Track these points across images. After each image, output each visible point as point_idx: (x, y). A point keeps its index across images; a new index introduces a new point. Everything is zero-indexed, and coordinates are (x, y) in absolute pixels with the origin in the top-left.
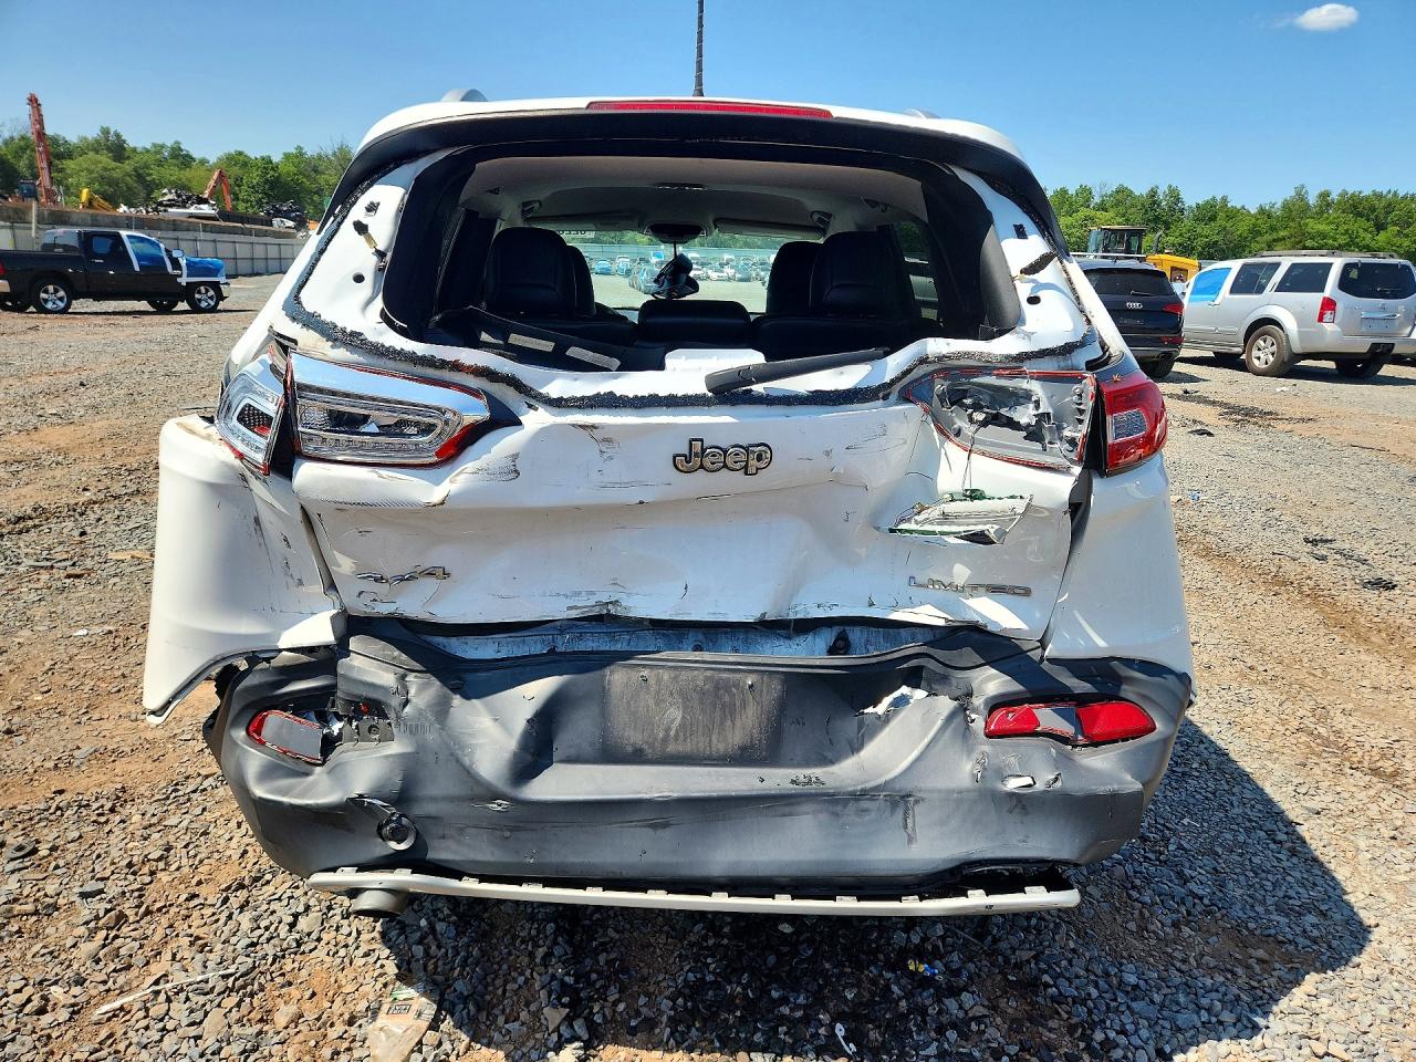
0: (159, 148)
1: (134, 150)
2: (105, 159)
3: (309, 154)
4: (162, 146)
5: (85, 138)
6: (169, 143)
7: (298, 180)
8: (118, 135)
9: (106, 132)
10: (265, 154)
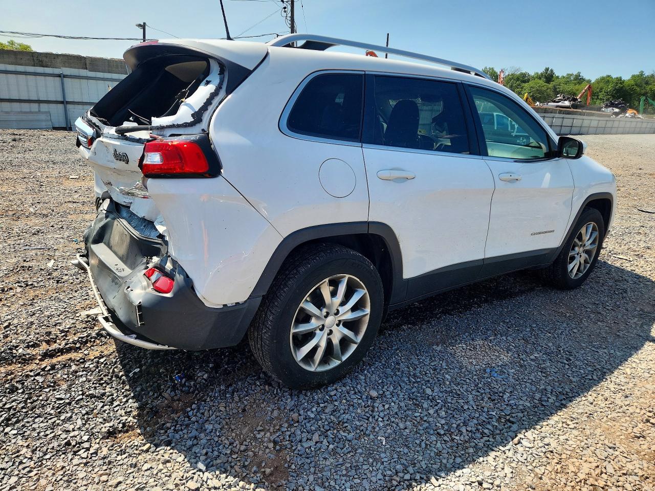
0: (569, 75)
1: (558, 77)
2: (542, 82)
3: (646, 75)
4: (571, 75)
5: (537, 73)
6: (575, 73)
7: (633, 88)
8: (552, 71)
9: (547, 69)
10: (619, 76)
